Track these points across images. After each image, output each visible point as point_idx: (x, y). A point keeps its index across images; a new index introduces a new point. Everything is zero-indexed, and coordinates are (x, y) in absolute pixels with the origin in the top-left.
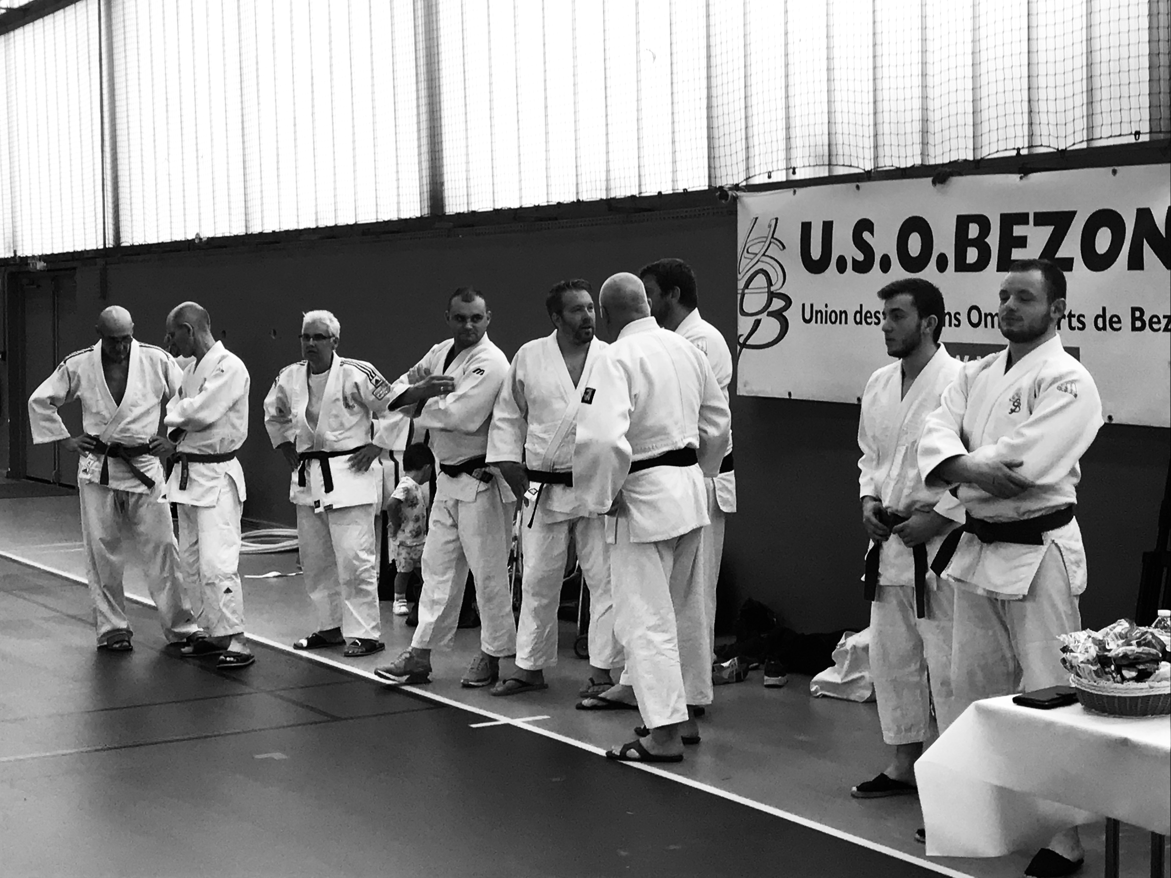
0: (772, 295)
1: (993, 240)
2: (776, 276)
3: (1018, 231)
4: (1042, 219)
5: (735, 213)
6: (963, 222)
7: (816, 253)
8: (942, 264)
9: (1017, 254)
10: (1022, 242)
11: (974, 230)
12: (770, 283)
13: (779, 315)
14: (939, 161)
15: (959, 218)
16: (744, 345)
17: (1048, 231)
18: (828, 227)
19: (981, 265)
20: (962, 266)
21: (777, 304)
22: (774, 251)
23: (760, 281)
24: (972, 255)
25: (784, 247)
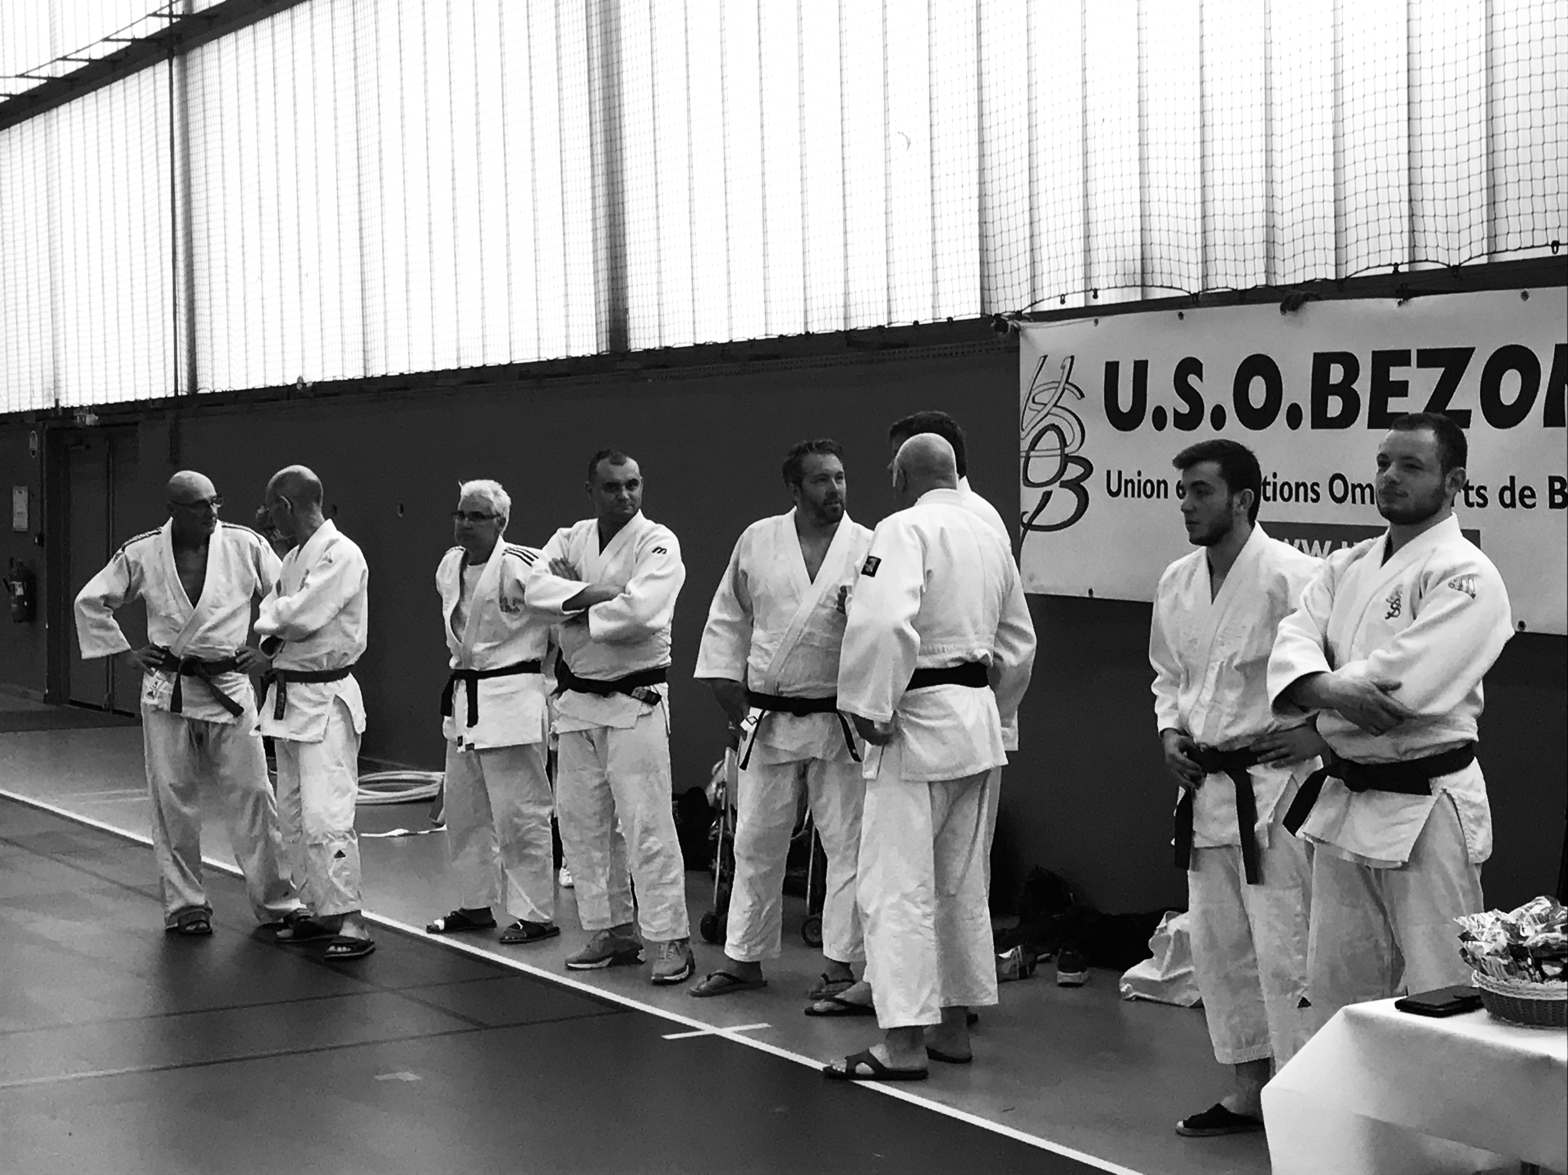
0: (1066, 459)
1: (1363, 386)
2: (1071, 434)
3: (1396, 374)
4: (1428, 358)
5: (1015, 350)
6: (1322, 362)
7: (1125, 402)
8: (1294, 418)
9: (1395, 405)
10: (1401, 389)
11: (1337, 373)
12: (1063, 443)
13: (1076, 486)
14: (1289, 281)
15: (1316, 356)
16: (1029, 526)
17: (1437, 373)
18: (1141, 368)
19: (1346, 419)
20: (1320, 421)
21: (1074, 471)
22: (1068, 400)
23: (1050, 440)
24: (1335, 406)
25: (1082, 395)
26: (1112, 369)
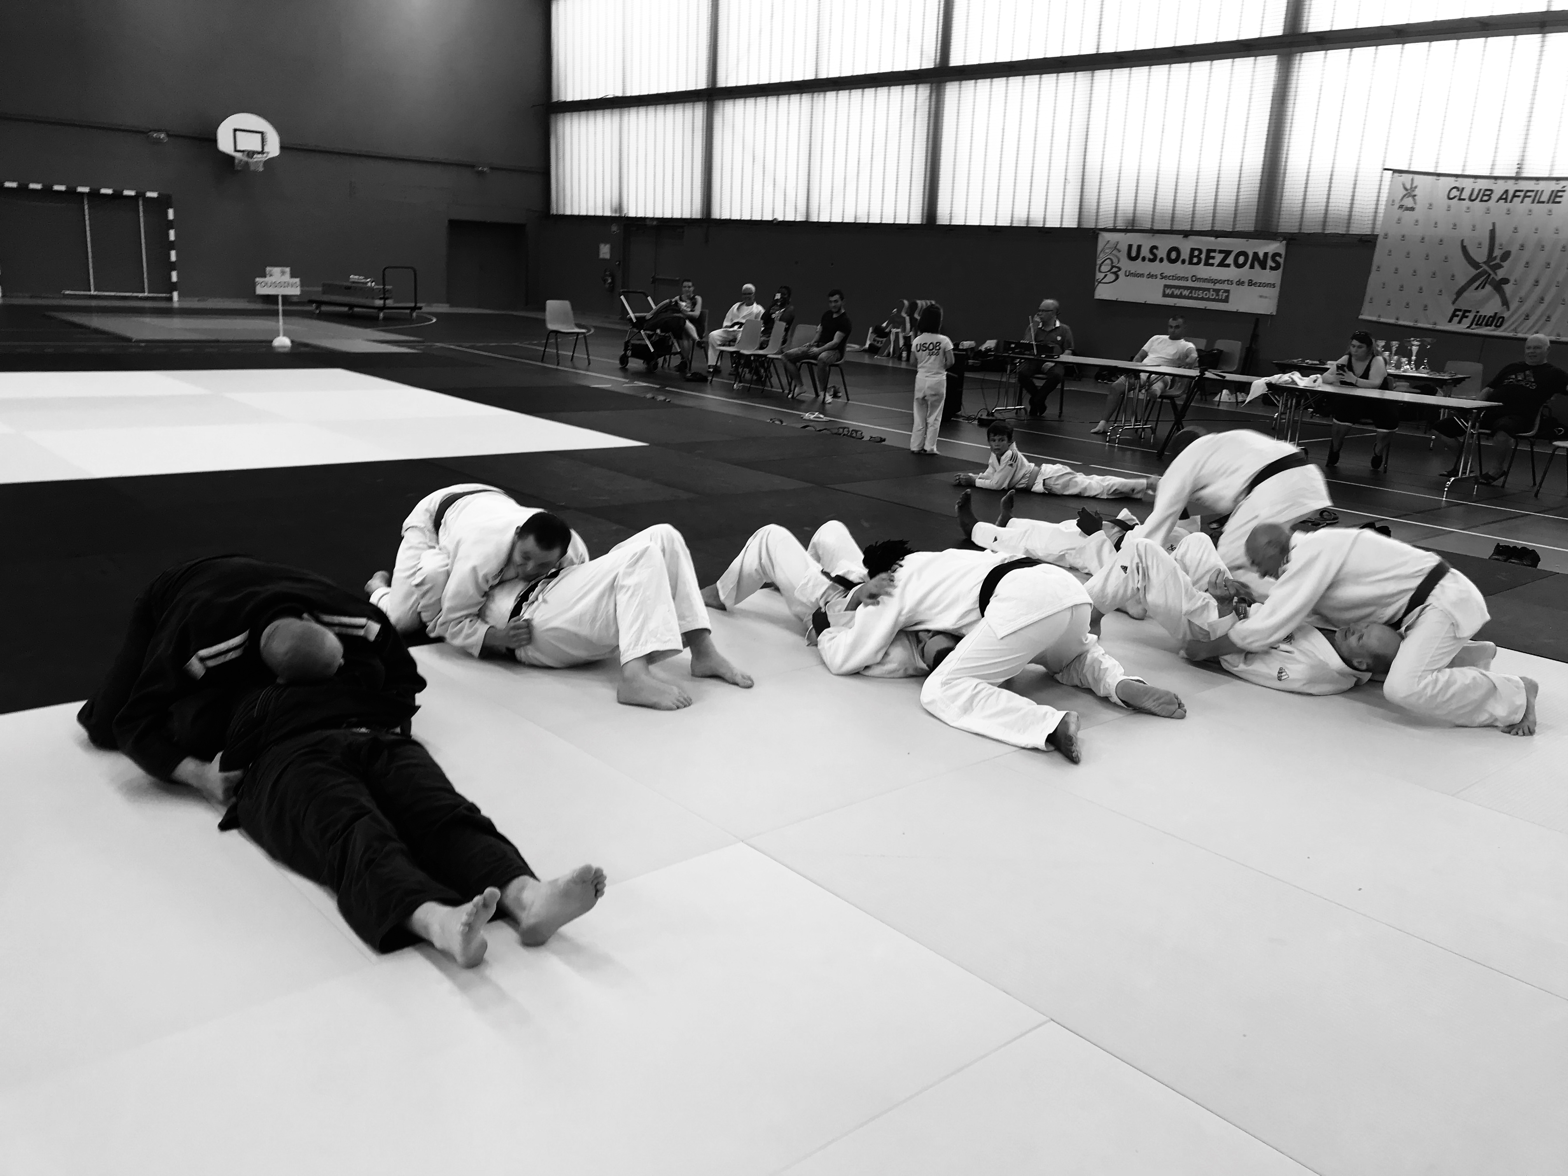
0: (1113, 267)
1: (1203, 256)
2: (1115, 260)
3: (1212, 254)
4: (1221, 252)
5: (1096, 238)
6: (1193, 250)
7: (1134, 254)
8: (1183, 262)
9: (1211, 261)
10: (1213, 258)
11: (1196, 253)
12: (1112, 263)
13: (1115, 273)
15: (1191, 248)
16: (1100, 282)
17: (1223, 255)
18: (1139, 247)
19: (1198, 263)
20: (1191, 263)
21: (1115, 270)
22: (1115, 252)
23: (1108, 261)
24: (1195, 260)
25: (1120, 251)
26: (1130, 246)
